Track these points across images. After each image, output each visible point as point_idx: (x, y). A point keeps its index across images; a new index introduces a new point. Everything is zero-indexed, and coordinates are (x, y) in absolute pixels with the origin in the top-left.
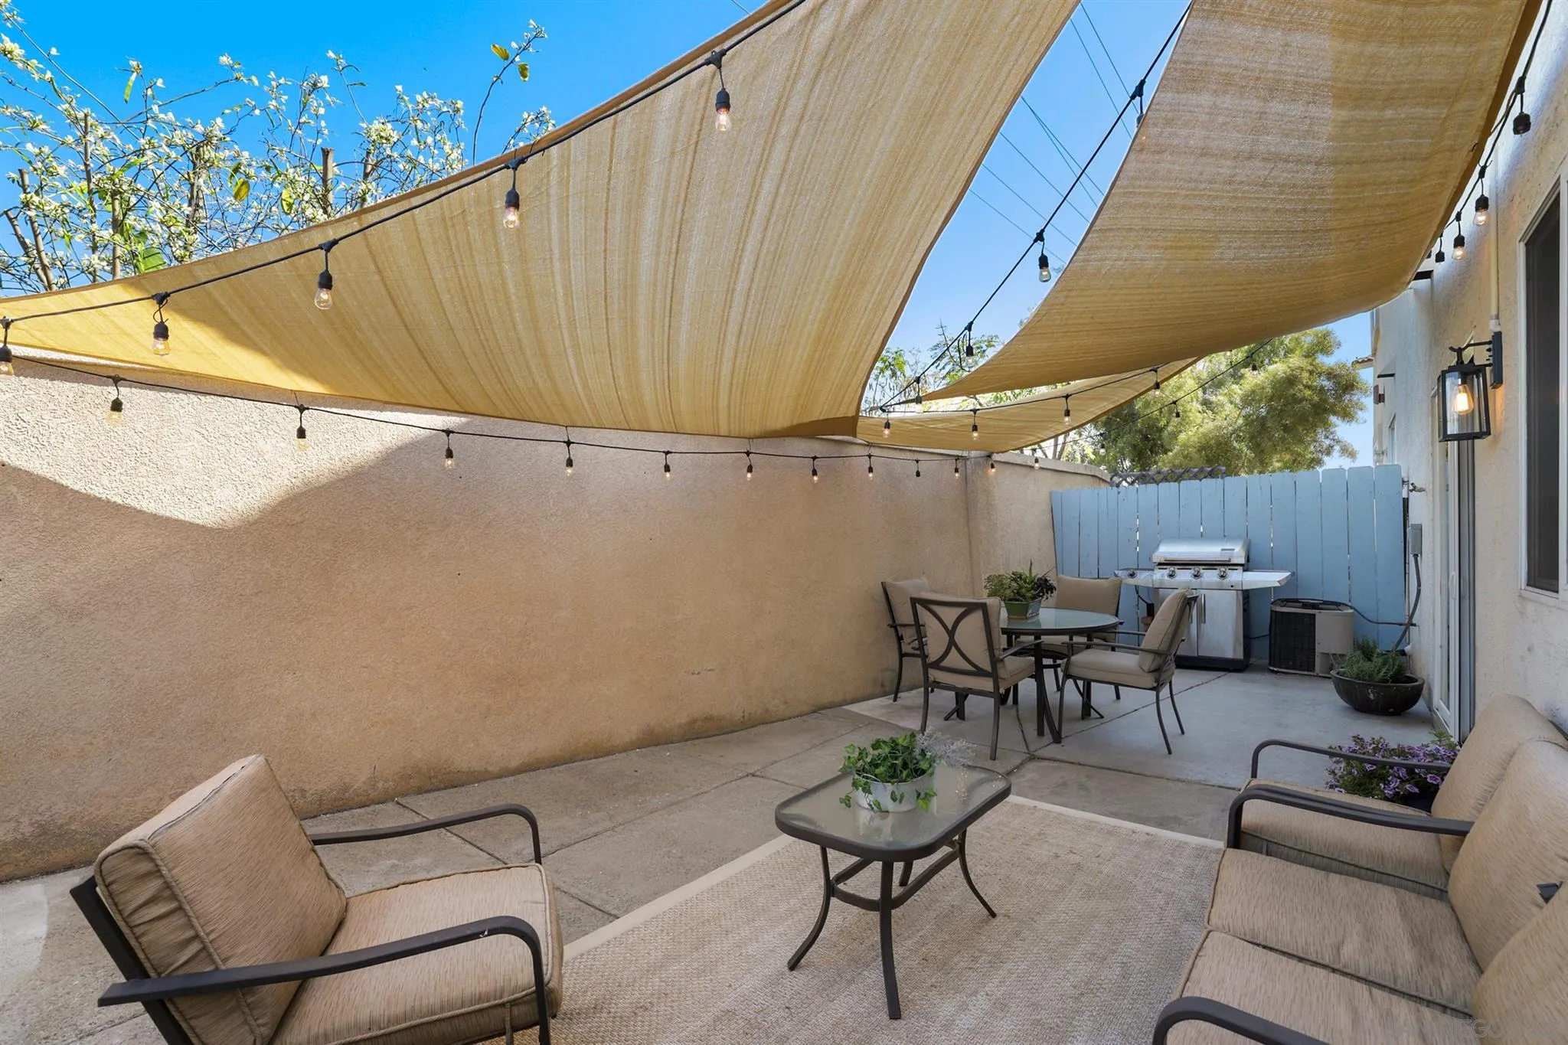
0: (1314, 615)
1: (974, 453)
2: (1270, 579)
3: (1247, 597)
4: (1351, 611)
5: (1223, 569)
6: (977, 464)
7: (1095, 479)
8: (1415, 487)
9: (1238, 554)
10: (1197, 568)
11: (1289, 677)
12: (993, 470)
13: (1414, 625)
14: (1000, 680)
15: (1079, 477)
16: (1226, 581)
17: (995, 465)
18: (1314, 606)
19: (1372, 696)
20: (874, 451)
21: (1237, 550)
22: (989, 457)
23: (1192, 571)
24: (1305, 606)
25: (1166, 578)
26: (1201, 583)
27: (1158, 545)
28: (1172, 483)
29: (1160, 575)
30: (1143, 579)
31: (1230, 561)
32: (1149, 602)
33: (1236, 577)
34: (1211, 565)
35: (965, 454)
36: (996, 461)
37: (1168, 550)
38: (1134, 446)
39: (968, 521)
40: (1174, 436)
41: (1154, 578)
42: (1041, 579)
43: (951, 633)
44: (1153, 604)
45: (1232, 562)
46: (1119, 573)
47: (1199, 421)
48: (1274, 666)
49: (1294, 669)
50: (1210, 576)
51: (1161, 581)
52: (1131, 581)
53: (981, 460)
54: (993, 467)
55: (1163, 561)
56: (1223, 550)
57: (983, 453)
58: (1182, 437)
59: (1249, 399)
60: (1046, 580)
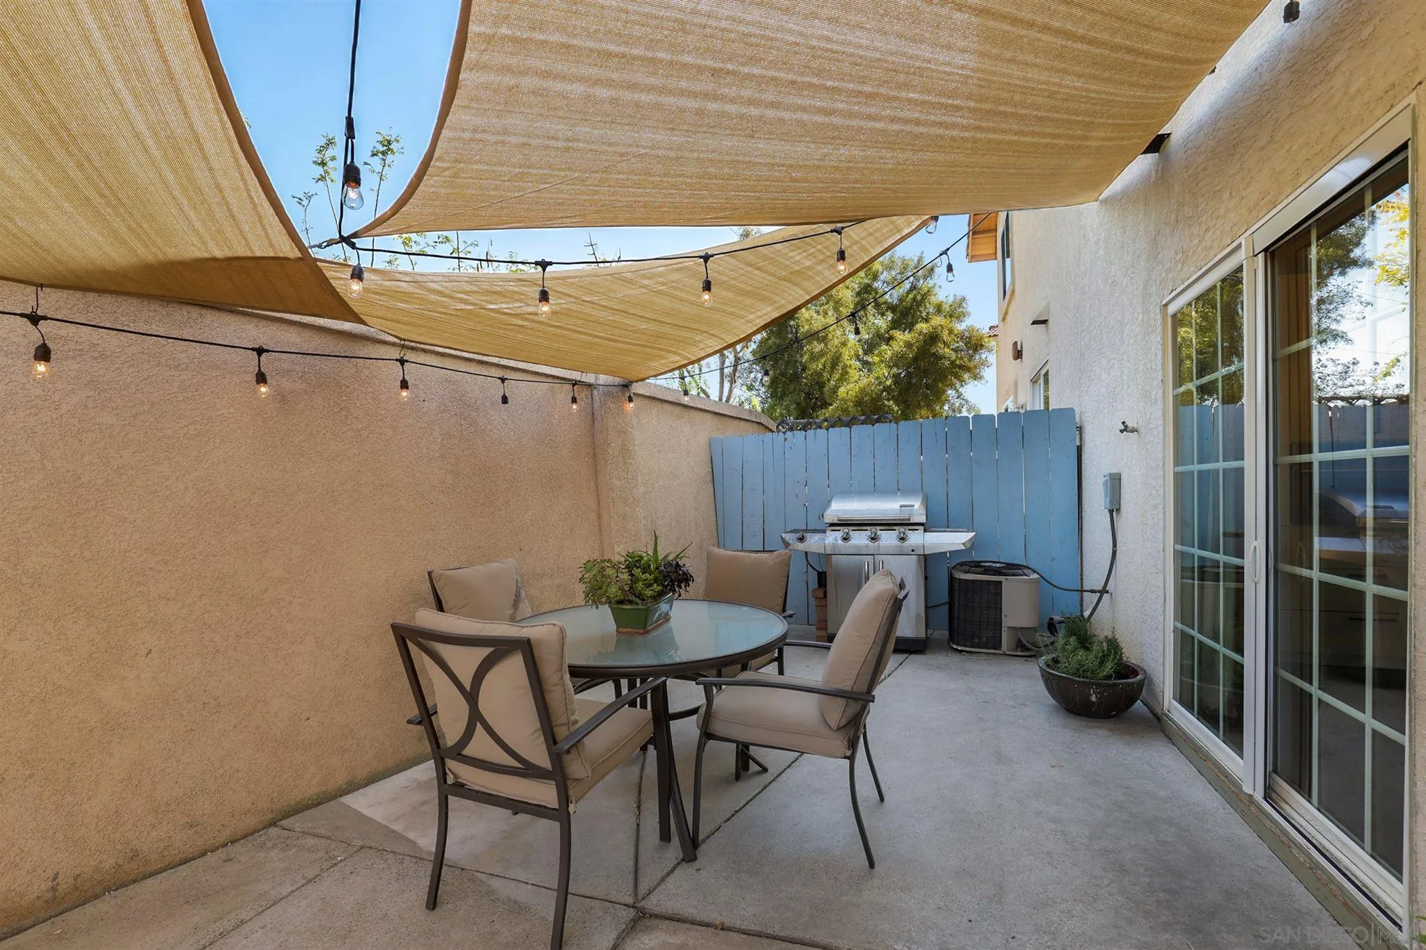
0: (1001, 582)
1: (603, 379)
2: (953, 540)
3: (928, 561)
4: (1036, 576)
5: (902, 529)
6: (608, 394)
7: (761, 427)
8: (1126, 427)
9: (916, 509)
10: (873, 529)
11: (974, 657)
12: (632, 405)
13: (1107, 592)
14: (569, 783)
15: (743, 423)
16: (907, 543)
17: (634, 398)
18: (997, 572)
19: (1093, 698)
20: (409, 356)
21: (916, 507)
22: (626, 386)
23: (868, 533)
24: (987, 571)
25: (840, 542)
26: (879, 547)
27: (829, 502)
28: (843, 428)
29: (833, 538)
30: (814, 543)
31: (909, 520)
32: (820, 570)
33: (916, 538)
34: (889, 525)
35: (589, 378)
36: (634, 394)
37: (841, 508)
38: (798, 404)
39: (596, 472)
40: (835, 390)
41: (826, 542)
42: (669, 564)
43: (471, 696)
44: (825, 573)
45: (911, 522)
46: (788, 537)
47: (856, 378)
48: (958, 645)
49: (979, 647)
50: (888, 539)
51: (834, 546)
52: (801, 546)
53: (614, 390)
54: (630, 400)
55: (836, 522)
56: (901, 506)
57: (617, 380)
58: (842, 391)
59: (897, 360)
60: (678, 565)
